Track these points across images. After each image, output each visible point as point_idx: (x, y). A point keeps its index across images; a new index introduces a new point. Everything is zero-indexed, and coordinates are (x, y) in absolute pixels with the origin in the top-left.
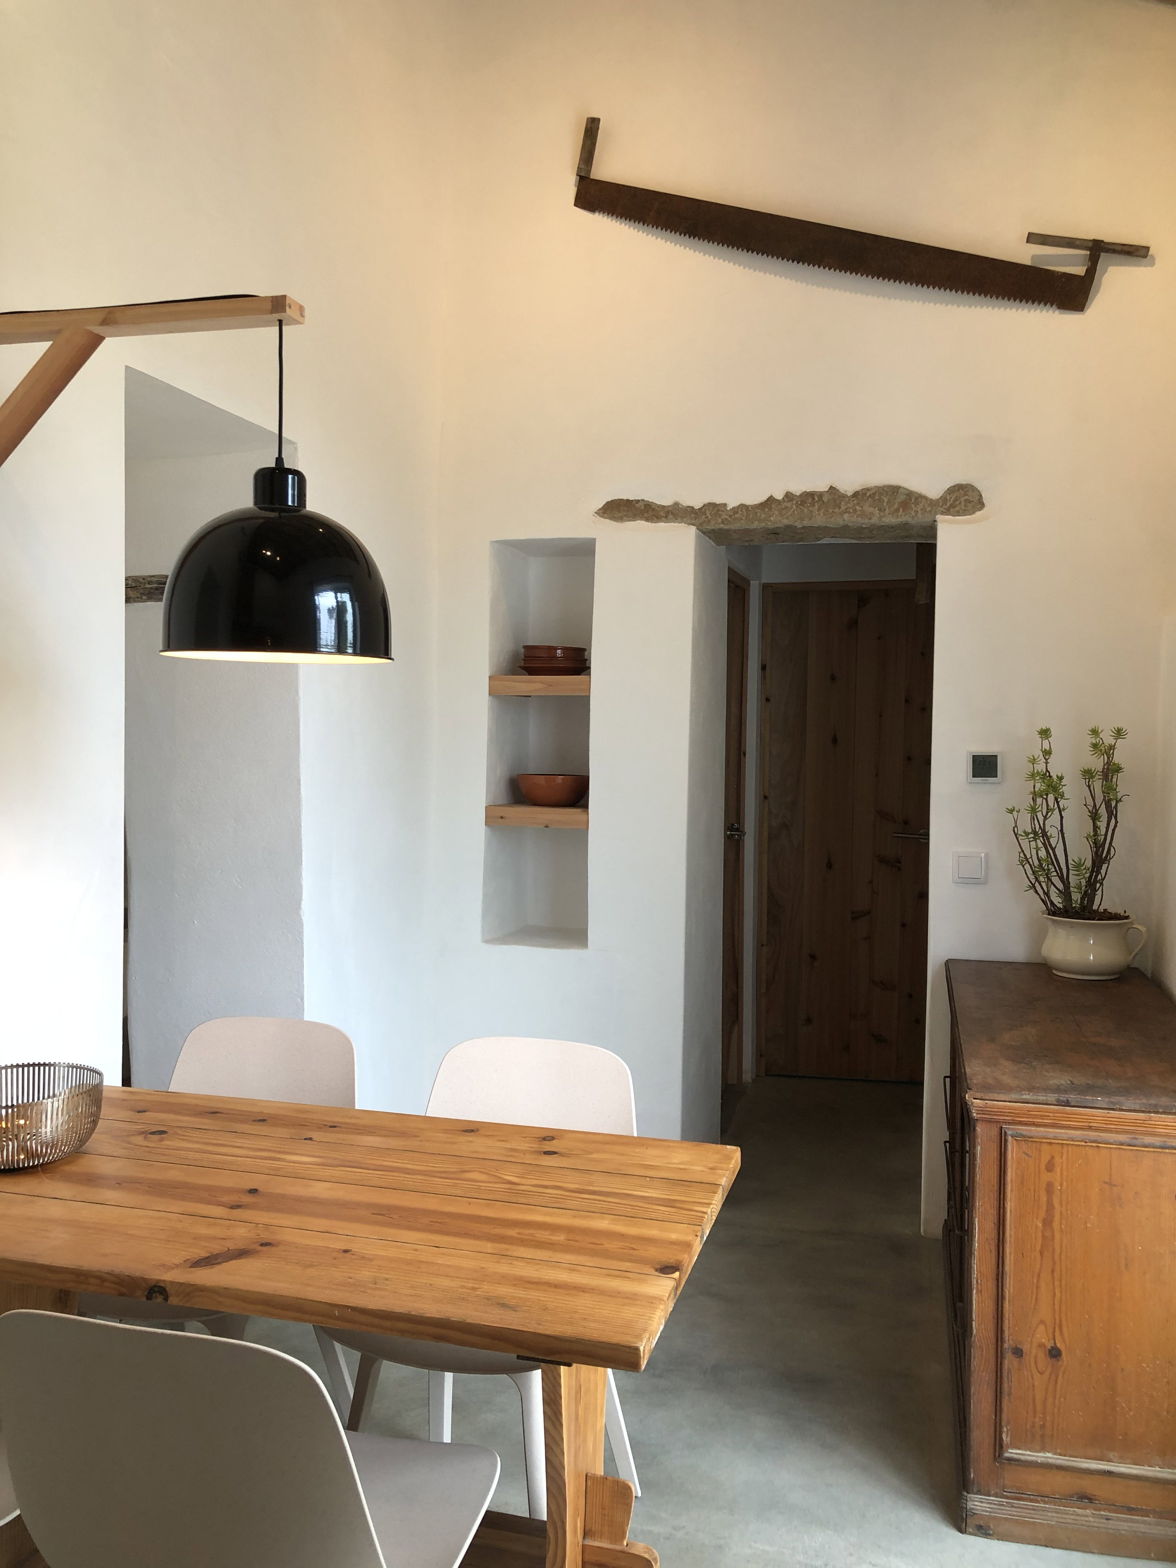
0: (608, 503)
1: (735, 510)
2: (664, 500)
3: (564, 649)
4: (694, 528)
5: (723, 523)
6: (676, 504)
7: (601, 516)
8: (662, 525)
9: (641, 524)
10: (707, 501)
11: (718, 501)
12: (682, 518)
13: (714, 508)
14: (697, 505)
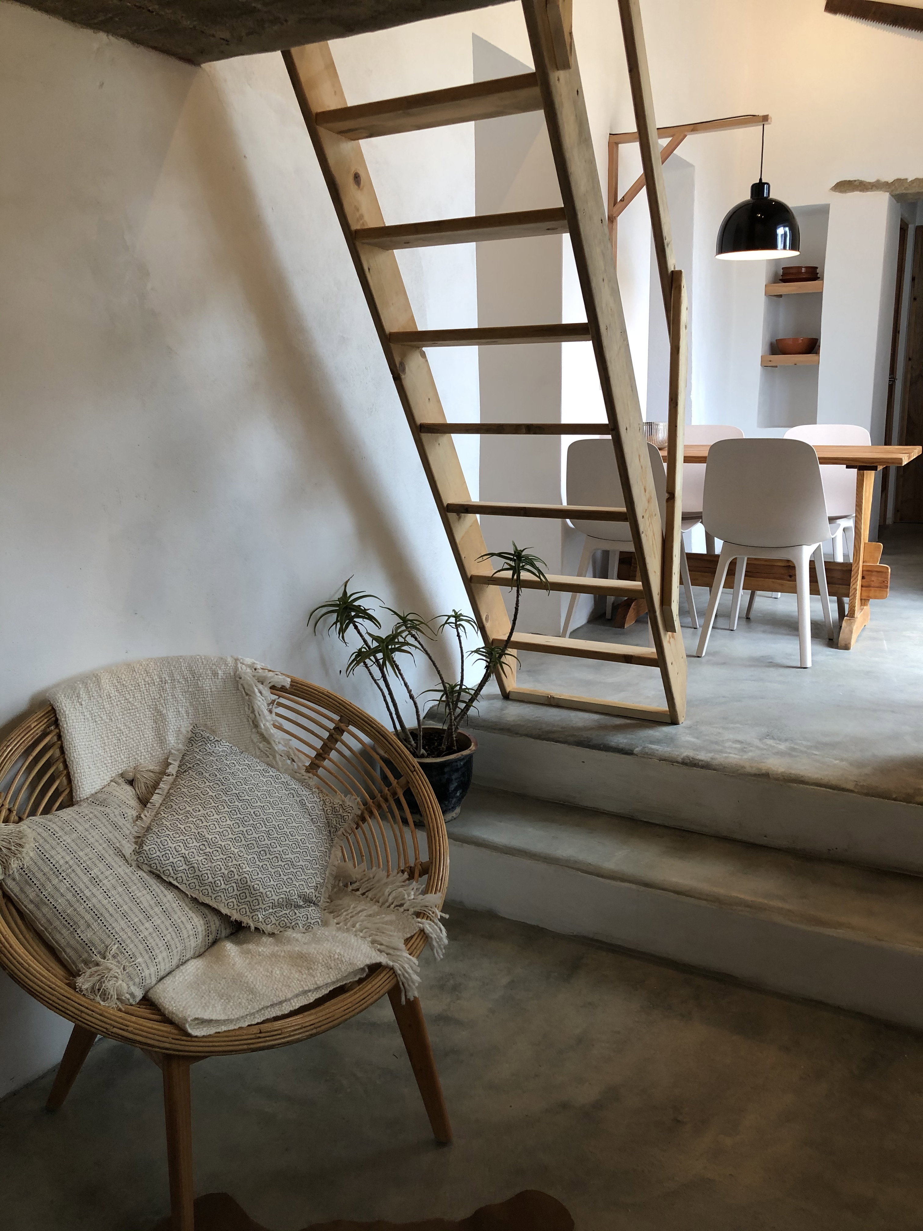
0: (838, 183)
1: (913, 182)
2: (870, 179)
3: (806, 267)
4: (887, 194)
5: (905, 189)
6: (878, 181)
7: (834, 191)
8: (869, 193)
9: (857, 193)
10: (896, 178)
11: (903, 177)
12: (881, 189)
13: (899, 182)
14: (890, 180)
